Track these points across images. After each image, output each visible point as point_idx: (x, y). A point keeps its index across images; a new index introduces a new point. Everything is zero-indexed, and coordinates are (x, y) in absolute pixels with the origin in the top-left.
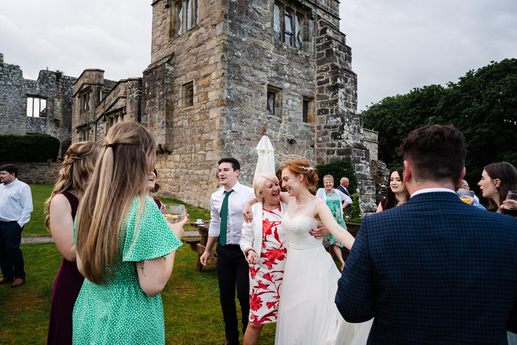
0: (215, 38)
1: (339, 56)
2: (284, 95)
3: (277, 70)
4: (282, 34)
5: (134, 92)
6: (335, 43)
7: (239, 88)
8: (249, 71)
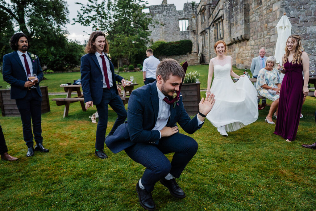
5: (227, 4)
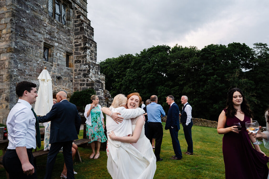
0: (5, 7)
1: (87, 31)
2: (55, 50)
3: (50, 34)
4: (53, 14)
6: (85, 24)
7: (24, 42)
8: (31, 32)
